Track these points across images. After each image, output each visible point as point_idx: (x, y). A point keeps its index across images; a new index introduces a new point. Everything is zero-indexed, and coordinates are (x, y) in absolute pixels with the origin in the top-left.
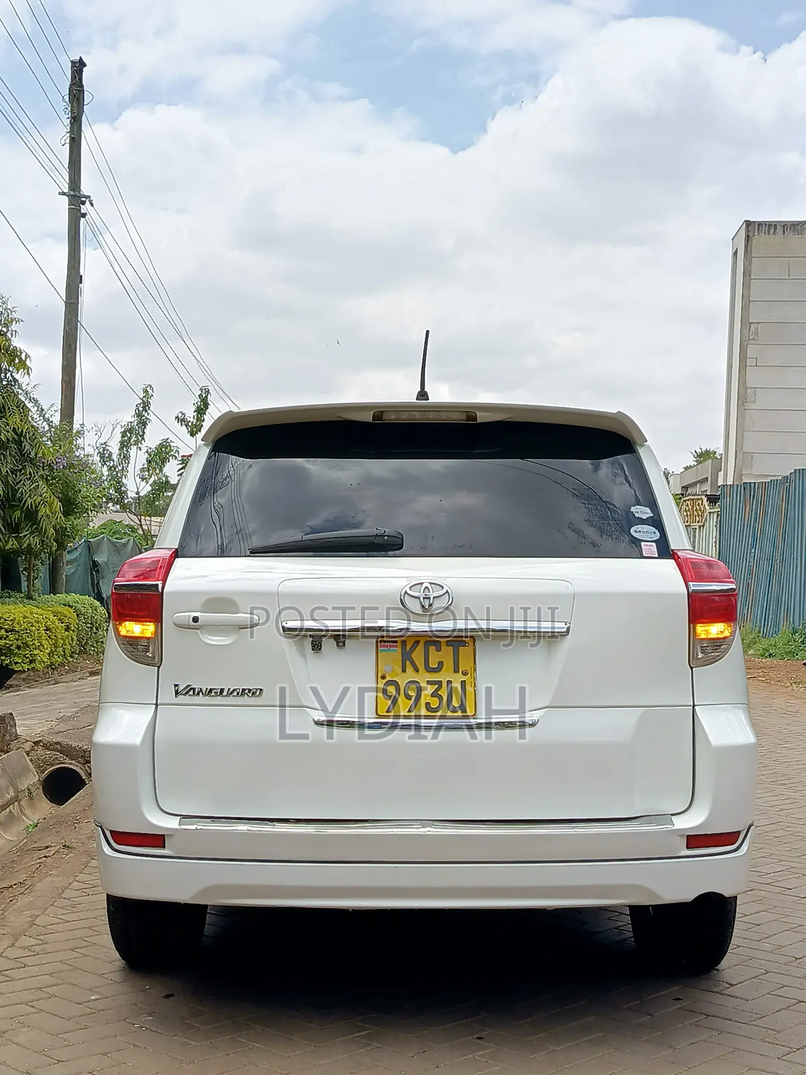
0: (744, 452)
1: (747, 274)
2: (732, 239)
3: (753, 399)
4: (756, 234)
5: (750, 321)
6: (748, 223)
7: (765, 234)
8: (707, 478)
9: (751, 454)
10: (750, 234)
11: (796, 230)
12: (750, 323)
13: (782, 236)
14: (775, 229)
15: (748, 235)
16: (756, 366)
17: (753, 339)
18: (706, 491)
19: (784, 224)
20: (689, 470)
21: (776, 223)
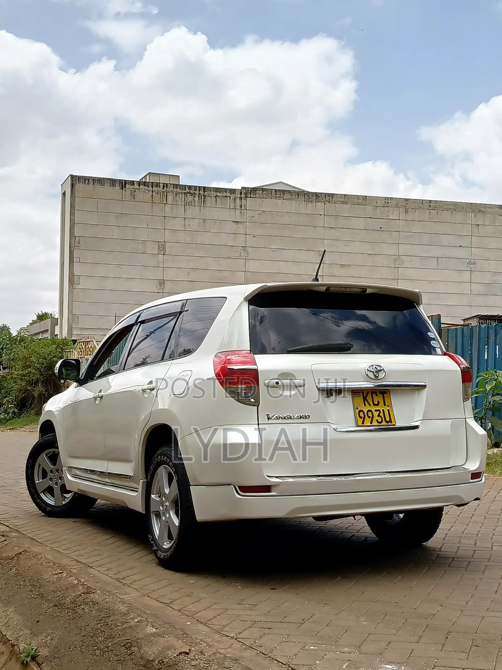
0: (73, 314)
1: (72, 206)
2: (61, 185)
3: (78, 282)
4: (77, 183)
5: (75, 235)
6: (72, 177)
7: (82, 183)
8: (48, 330)
9: (77, 315)
10: (74, 183)
11: (101, 183)
12: (75, 236)
13: (93, 186)
14: (89, 181)
15: (72, 184)
16: (79, 262)
17: (77, 246)
18: (48, 337)
19: (94, 178)
20: (32, 326)
21: (89, 178)
